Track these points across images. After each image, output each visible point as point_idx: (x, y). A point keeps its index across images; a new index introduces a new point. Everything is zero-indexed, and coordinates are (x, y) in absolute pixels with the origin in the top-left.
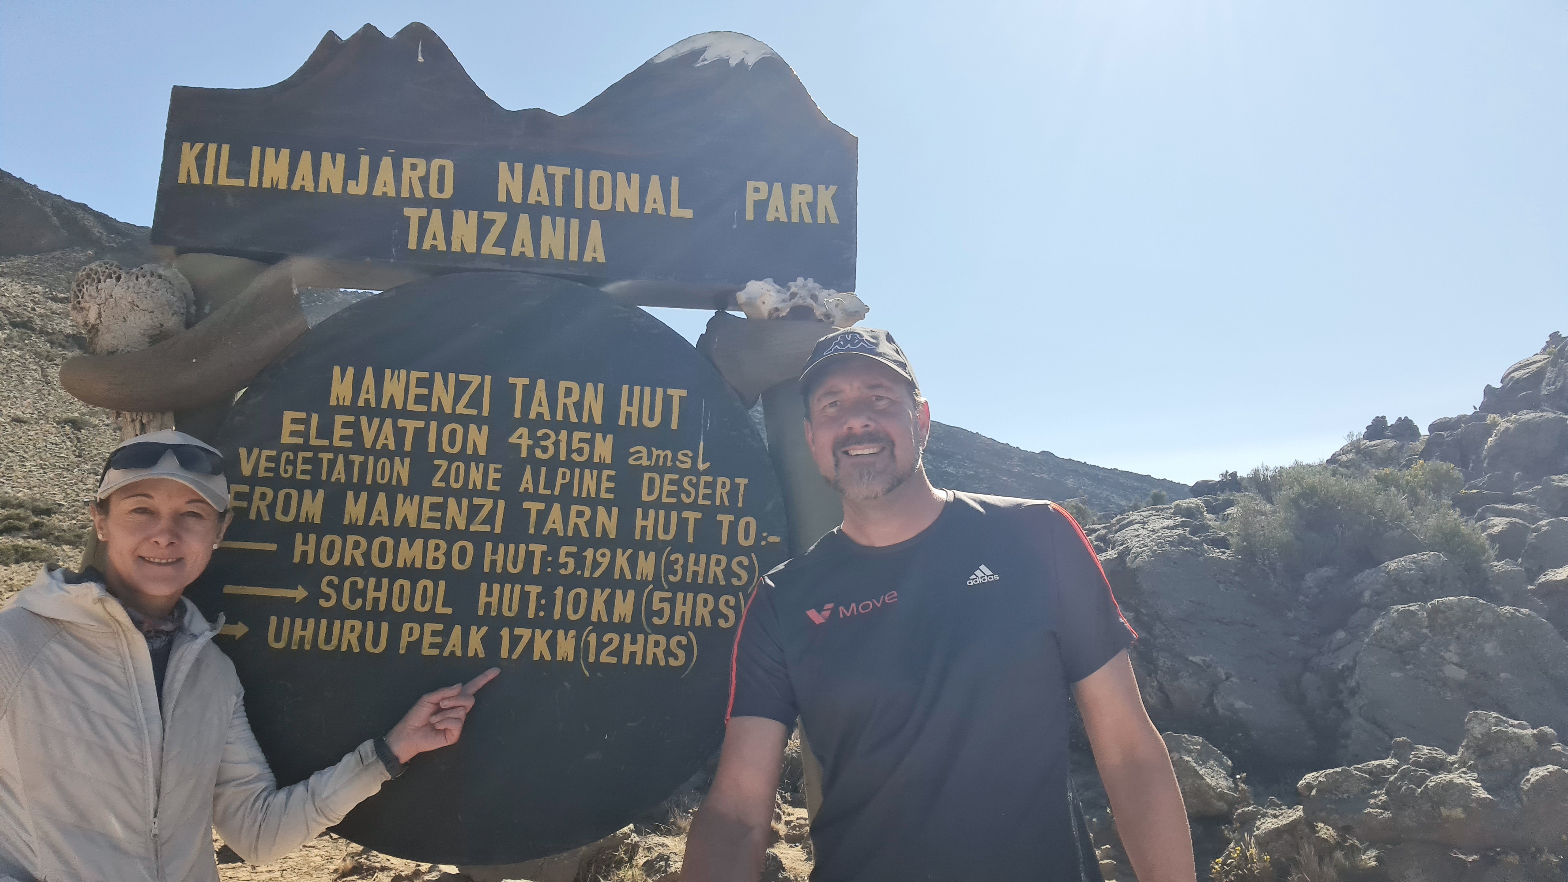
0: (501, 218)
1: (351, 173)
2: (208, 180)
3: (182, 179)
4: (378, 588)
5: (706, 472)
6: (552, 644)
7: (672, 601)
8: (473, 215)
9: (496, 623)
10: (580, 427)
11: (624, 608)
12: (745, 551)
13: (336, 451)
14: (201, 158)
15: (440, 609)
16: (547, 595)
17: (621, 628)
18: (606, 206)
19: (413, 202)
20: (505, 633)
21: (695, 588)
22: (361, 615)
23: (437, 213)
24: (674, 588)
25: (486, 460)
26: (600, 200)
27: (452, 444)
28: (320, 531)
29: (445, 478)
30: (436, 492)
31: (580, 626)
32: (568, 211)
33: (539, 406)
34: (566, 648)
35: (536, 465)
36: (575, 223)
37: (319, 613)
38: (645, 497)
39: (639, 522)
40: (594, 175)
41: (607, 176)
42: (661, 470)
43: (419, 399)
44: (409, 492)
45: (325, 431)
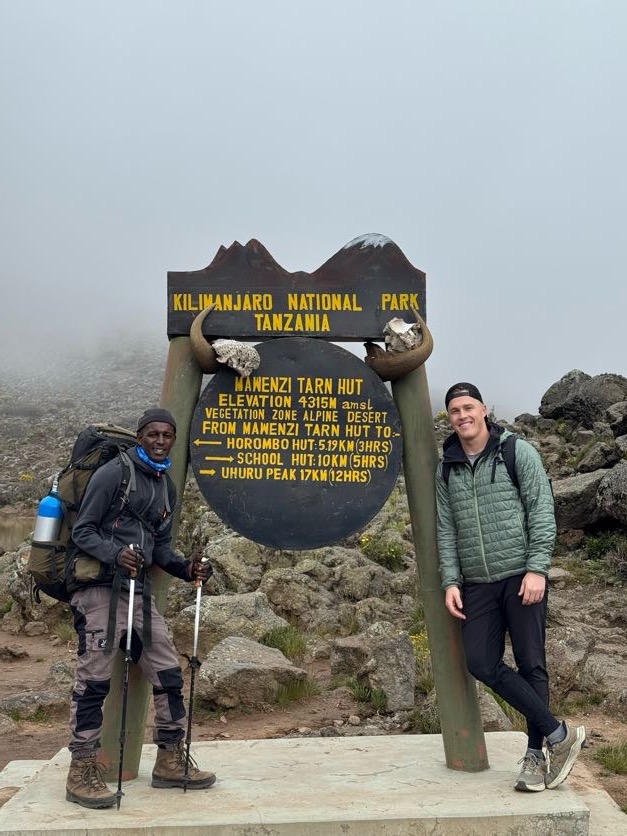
0: (290, 316)
1: (234, 302)
2: (185, 309)
3: (176, 309)
4: (257, 456)
5: (371, 411)
6: (319, 475)
7: (361, 459)
8: (280, 315)
9: (298, 468)
10: (324, 395)
11: (343, 462)
12: (387, 440)
13: (238, 408)
14: (182, 300)
15: (279, 464)
16: (316, 457)
17: (343, 469)
18: (329, 308)
19: (258, 312)
20: (302, 471)
21: (369, 454)
22: (252, 466)
23: (267, 316)
24: (362, 454)
25: (291, 409)
26: (326, 306)
27: (279, 403)
28: (236, 437)
29: (277, 416)
30: (273, 421)
31: (328, 468)
32: (314, 311)
33: (309, 388)
34: (324, 476)
35: (309, 410)
36: (317, 316)
37: (238, 466)
38: (349, 421)
39: (347, 430)
40: (324, 296)
41: (328, 296)
42: (354, 410)
43: (266, 388)
44: (265, 422)
45: (234, 401)
